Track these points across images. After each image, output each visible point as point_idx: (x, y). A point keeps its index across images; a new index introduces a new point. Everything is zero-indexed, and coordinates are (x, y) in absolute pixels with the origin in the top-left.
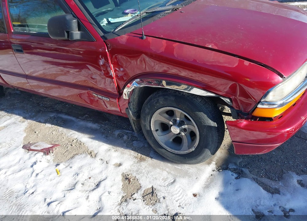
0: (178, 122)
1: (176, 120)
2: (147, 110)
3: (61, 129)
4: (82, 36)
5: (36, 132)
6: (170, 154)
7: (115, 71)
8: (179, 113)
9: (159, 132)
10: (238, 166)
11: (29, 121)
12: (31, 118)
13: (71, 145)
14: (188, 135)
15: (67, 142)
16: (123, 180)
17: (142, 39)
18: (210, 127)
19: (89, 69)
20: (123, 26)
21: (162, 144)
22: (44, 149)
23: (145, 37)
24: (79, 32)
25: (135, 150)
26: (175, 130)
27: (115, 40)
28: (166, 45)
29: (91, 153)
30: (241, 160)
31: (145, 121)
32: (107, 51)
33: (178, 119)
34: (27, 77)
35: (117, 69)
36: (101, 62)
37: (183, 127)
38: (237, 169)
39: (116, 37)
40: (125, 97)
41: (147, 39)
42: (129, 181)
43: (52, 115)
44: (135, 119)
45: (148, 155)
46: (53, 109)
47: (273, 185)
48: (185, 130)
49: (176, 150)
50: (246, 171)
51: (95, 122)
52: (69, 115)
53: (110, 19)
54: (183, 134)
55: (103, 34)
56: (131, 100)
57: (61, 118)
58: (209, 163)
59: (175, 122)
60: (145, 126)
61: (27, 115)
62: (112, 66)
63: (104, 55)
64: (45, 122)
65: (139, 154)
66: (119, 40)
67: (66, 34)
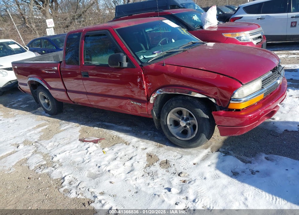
0: (185, 118)
1: (184, 118)
2: (165, 111)
3: (105, 130)
4: (128, 65)
5: (87, 132)
6: (179, 141)
7: (146, 85)
8: (185, 111)
9: (172, 126)
10: (226, 149)
11: (82, 126)
12: (83, 124)
13: (113, 139)
14: (192, 127)
15: (109, 137)
16: (147, 157)
17: (163, 66)
18: (204, 118)
19: (130, 85)
20: (153, 59)
21: (174, 134)
22: (94, 140)
23: (165, 65)
24: (127, 63)
25: (156, 141)
26: (183, 124)
27: (148, 67)
28: (177, 68)
29: (126, 142)
30: (229, 147)
31: (163, 118)
32: (142, 73)
33: (185, 117)
34: (87, 93)
35: (148, 84)
36: (139, 80)
37: (188, 122)
38: (225, 151)
39: (148, 65)
40: (151, 101)
41: (166, 65)
42: (151, 156)
43: (98, 123)
44: (157, 119)
45: (164, 144)
46: (98, 120)
47: (248, 159)
48: (189, 124)
49: (183, 138)
50: (231, 152)
51: (128, 126)
52: (110, 123)
53: (145, 56)
54: (188, 127)
55: (141, 64)
56: (155, 104)
57: (105, 125)
58: (206, 148)
59: (183, 119)
60: (163, 122)
61: (80, 123)
62: (145, 82)
63: (141, 76)
64: (94, 126)
65: (158, 144)
66: (150, 67)
67: (119, 64)
